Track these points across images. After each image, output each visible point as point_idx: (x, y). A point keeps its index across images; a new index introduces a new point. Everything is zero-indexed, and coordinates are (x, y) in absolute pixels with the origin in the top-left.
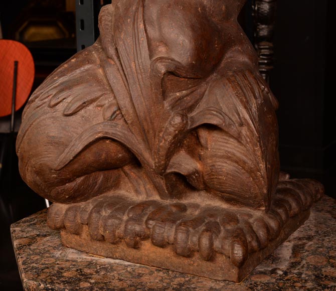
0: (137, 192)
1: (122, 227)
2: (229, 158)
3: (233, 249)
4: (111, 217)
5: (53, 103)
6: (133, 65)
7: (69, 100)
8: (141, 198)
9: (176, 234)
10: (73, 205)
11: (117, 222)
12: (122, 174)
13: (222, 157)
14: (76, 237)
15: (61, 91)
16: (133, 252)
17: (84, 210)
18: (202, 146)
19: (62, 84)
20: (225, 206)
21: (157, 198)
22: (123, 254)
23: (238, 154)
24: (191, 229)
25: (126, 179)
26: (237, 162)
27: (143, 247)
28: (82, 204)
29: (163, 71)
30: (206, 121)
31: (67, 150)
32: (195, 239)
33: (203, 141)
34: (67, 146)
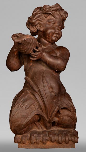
0: (39, 129)
1: (42, 139)
2: (67, 116)
3: (75, 139)
4: (38, 136)
5: (22, 106)
6: (45, 94)
7: (26, 105)
8: (41, 130)
9: (58, 138)
10: (23, 135)
11: (40, 137)
12: (34, 124)
13: (66, 116)
14: (23, 144)
15: (24, 102)
16: (44, 145)
17: (27, 136)
18: (60, 114)
19: (23, 100)
20: (63, 129)
21: (45, 129)
22: (40, 147)
23: (70, 115)
24: (62, 136)
25: (35, 126)
26: (70, 117)
27: (47, 143)
28: (26, 134)
29: (54, 95)
30: (64, 107)
31: (27, 119)
32: (64, 138)
33: (60, 112)
34: (27, 118)
